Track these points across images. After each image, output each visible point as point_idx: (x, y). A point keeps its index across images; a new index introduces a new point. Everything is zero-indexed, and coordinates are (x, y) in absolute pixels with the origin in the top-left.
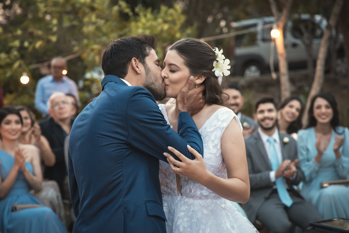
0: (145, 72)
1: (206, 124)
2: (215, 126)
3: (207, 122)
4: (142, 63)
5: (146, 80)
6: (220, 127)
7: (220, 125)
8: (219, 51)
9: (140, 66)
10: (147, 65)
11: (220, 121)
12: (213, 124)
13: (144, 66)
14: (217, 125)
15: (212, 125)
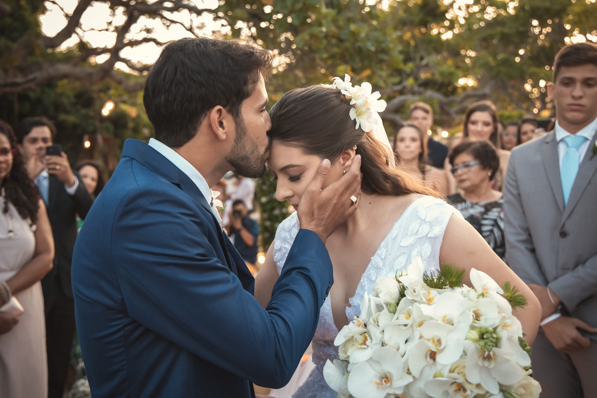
0: (235, 135)
1: (394, 230)
2: (417, 233)
3: (397, 225)
4: (233, 115)
5: (233, 151)
6: (429, 236)
7: (427, 233)
8: (344, 81)
9: (228, 122)
10: (242, 120)
11: (426, 222)
12: (410, 229)
13: (236, 124)
14: (420, 232)
15: (409, 233)
